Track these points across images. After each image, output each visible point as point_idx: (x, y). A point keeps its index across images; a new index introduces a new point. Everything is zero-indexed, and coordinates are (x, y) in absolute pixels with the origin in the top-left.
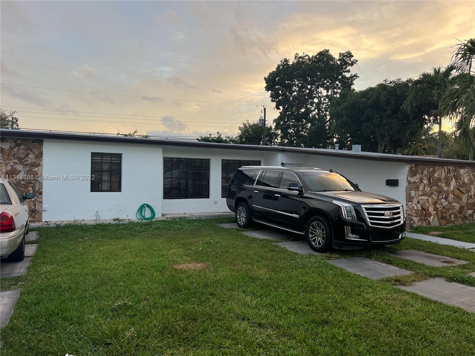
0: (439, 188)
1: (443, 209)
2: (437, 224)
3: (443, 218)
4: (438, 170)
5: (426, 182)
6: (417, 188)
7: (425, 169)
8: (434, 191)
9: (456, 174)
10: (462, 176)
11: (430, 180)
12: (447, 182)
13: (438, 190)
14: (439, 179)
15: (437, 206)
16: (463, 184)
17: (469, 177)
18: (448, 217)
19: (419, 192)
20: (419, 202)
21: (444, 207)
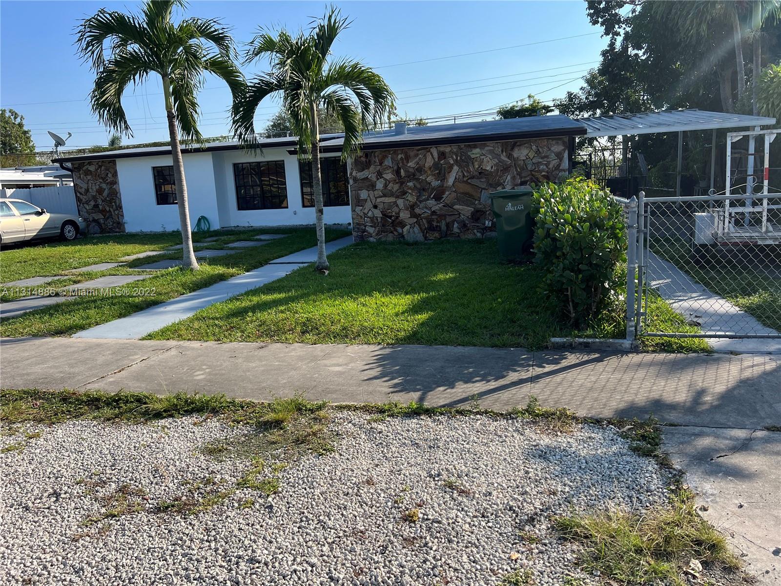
0: (420, 183)
1: (432, 215)
2: (420, 237)
3: (431, 228)
4: (417, 155)
5: (389, 176)
6: (372, 186)
7: (385, 157)
8: (410, 188)
9: (460, 158)
10: (476, 161)
11: (398, 172)
12: (439, 173)
13: (418, 186)
14: (420, 170)
15: (417, 211)
16: (480, 173)
17: (496, 160)
18: (444, 227)
19: (376, 192)
20: (375, 207)
21: (434, 213)
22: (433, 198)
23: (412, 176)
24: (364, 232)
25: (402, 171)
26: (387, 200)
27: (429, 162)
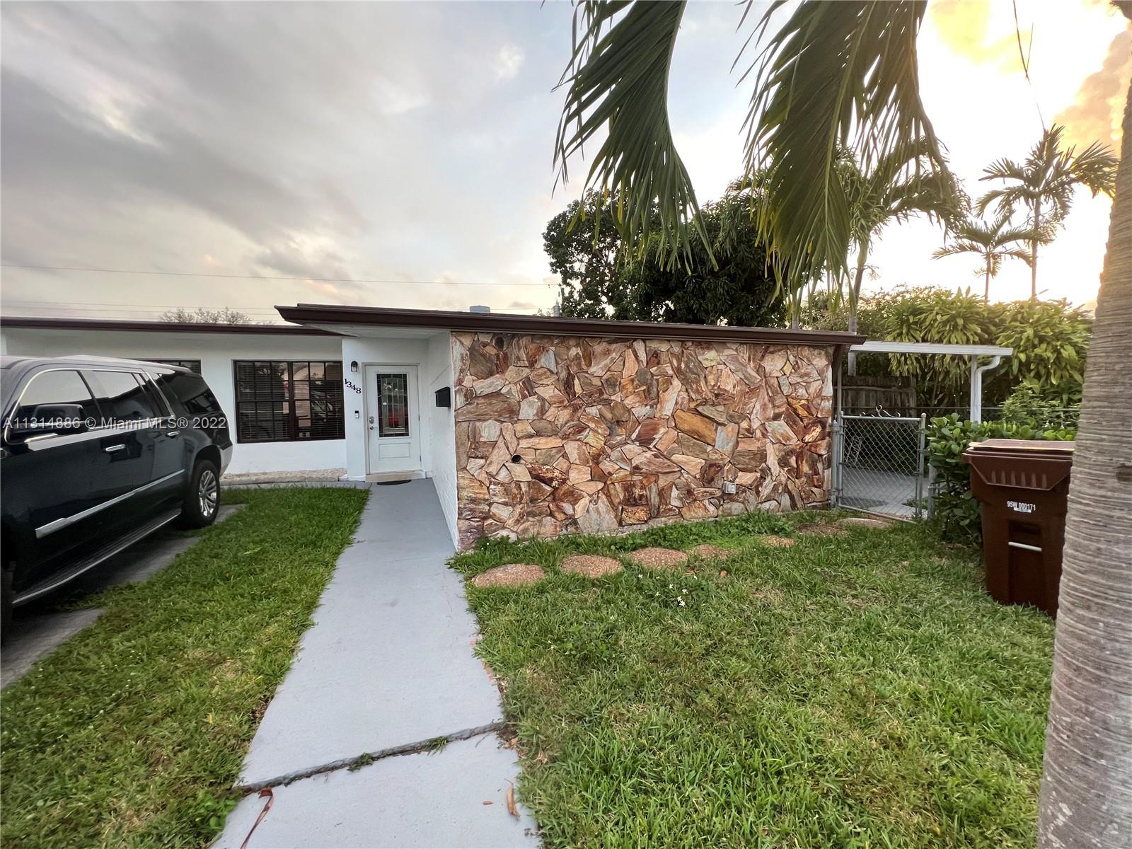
0: (612, 410)
1: (632, 474)
2: (607, 522)
3: (632, 501)
4: (607, 352)
5: (549, 391)
6: (512, 413)
7: (543, 350)
8: (592, 419)
9: (687, 366)
10: (710, 372)
11: (568, 385)
12: (648, 392)
13: (609, 415)
14: (612, 383)
15: (606, 466)
16: (717, 396)
17: (740, 373)
18: (655, 499)
19: (519, 427)
20: (516, 459)
21: (637, 469)
22: (636, 440)
23: (598, 394)
24: (485, 519)
25: (576, 382)
26: (544, 443)
27: (631, 368)
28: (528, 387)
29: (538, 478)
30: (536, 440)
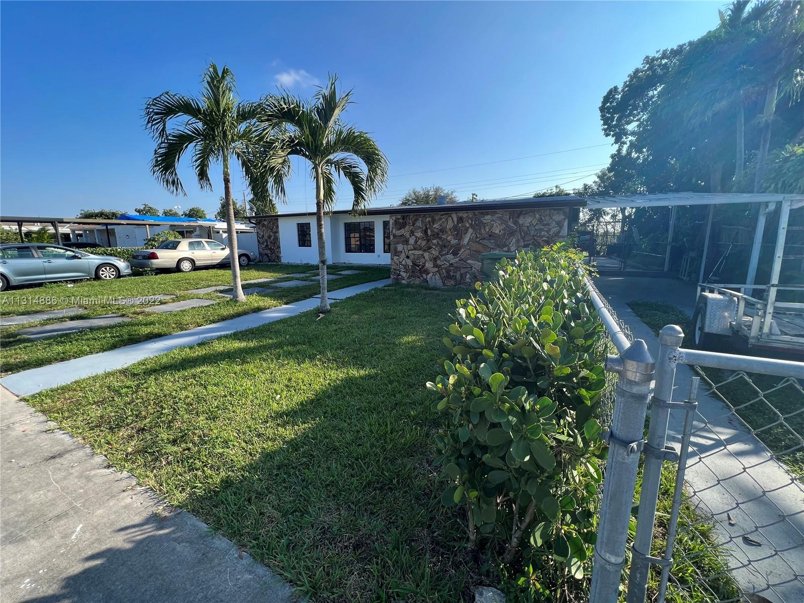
0: (442, 241)
1: (450, 266)
2: (439, 283)
3: (449, 277)
4: (441, 219)
5: (419, 234)
6: (406, 242)
7: (417, 220)
8: (434, 245)
9: (475, 223)
10: (487, 225)
11: (426, 232)
12: (457, 234)
13: (441, 243)
14: (443, 230)
15: (439, 262)
16: (490, 236)
17: (504, 225)
18: (458, 277)
19: (409, 246)
20: (408, 257)
22: (451, 253)
23: (436, 235)
24: (398, 276)
25: (429, 231)
26: (417, 252)
27: (450, 225)
28: (412, 233)
29: (414, 264)
30: (414, 251)
